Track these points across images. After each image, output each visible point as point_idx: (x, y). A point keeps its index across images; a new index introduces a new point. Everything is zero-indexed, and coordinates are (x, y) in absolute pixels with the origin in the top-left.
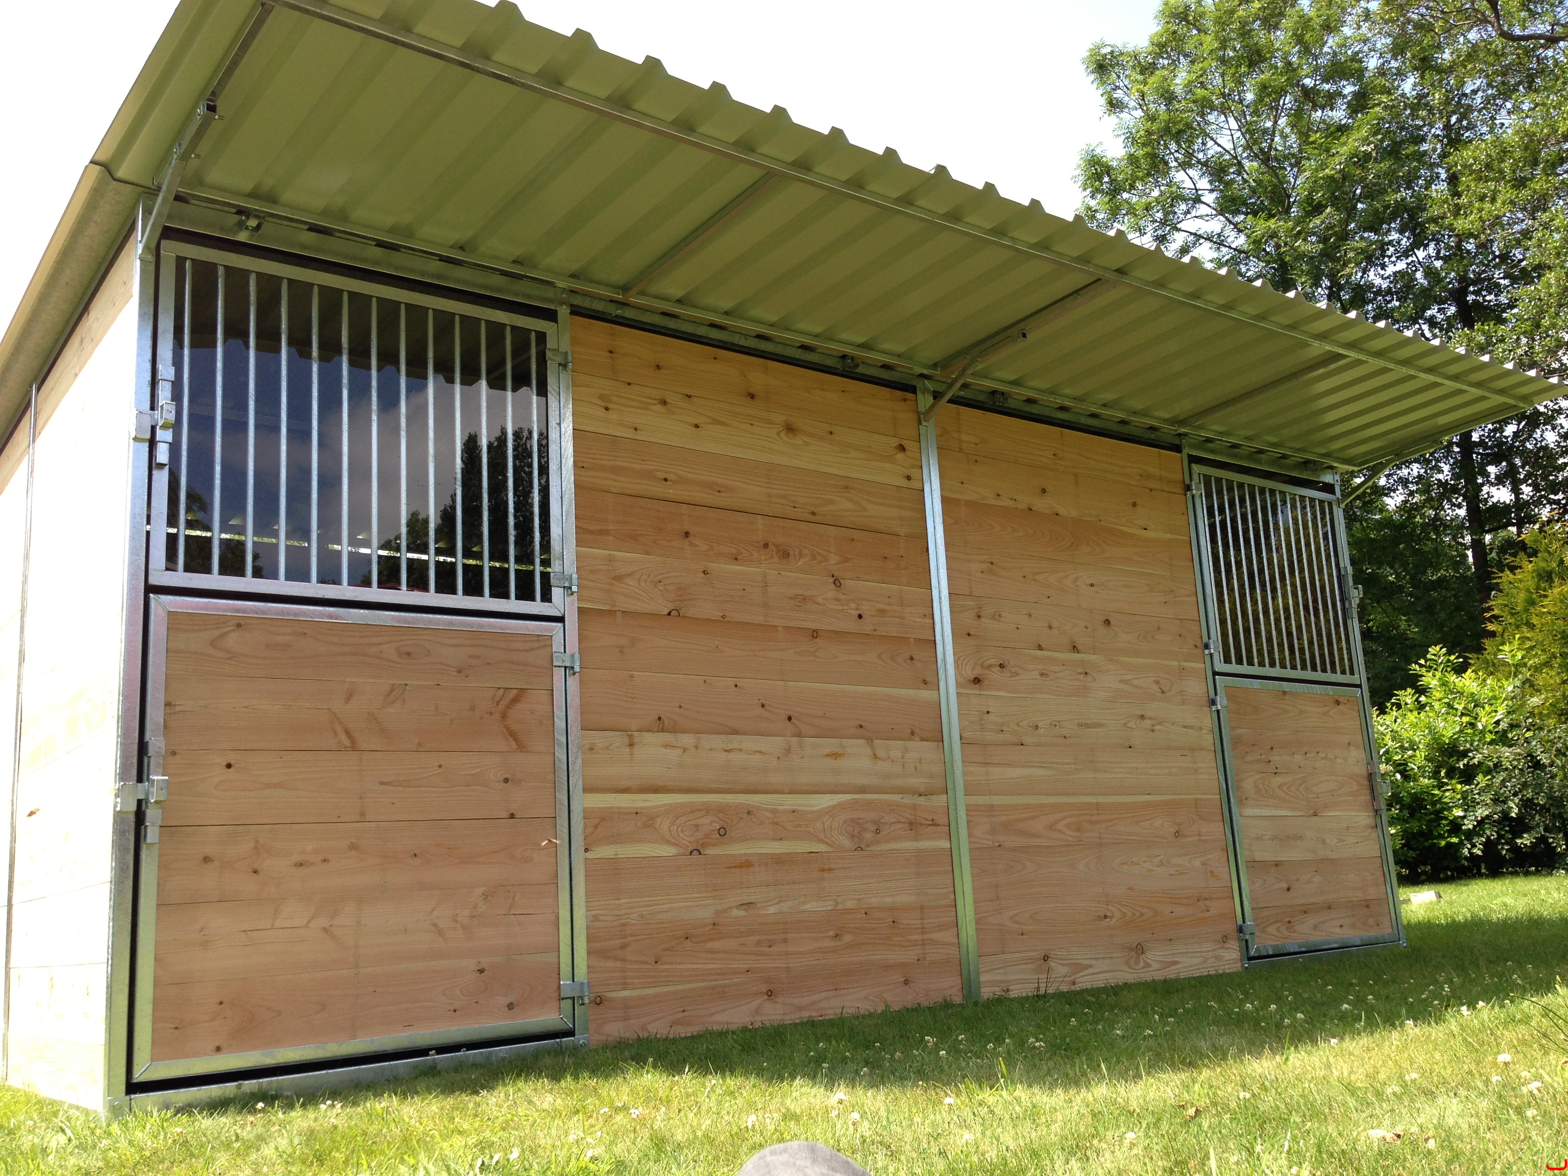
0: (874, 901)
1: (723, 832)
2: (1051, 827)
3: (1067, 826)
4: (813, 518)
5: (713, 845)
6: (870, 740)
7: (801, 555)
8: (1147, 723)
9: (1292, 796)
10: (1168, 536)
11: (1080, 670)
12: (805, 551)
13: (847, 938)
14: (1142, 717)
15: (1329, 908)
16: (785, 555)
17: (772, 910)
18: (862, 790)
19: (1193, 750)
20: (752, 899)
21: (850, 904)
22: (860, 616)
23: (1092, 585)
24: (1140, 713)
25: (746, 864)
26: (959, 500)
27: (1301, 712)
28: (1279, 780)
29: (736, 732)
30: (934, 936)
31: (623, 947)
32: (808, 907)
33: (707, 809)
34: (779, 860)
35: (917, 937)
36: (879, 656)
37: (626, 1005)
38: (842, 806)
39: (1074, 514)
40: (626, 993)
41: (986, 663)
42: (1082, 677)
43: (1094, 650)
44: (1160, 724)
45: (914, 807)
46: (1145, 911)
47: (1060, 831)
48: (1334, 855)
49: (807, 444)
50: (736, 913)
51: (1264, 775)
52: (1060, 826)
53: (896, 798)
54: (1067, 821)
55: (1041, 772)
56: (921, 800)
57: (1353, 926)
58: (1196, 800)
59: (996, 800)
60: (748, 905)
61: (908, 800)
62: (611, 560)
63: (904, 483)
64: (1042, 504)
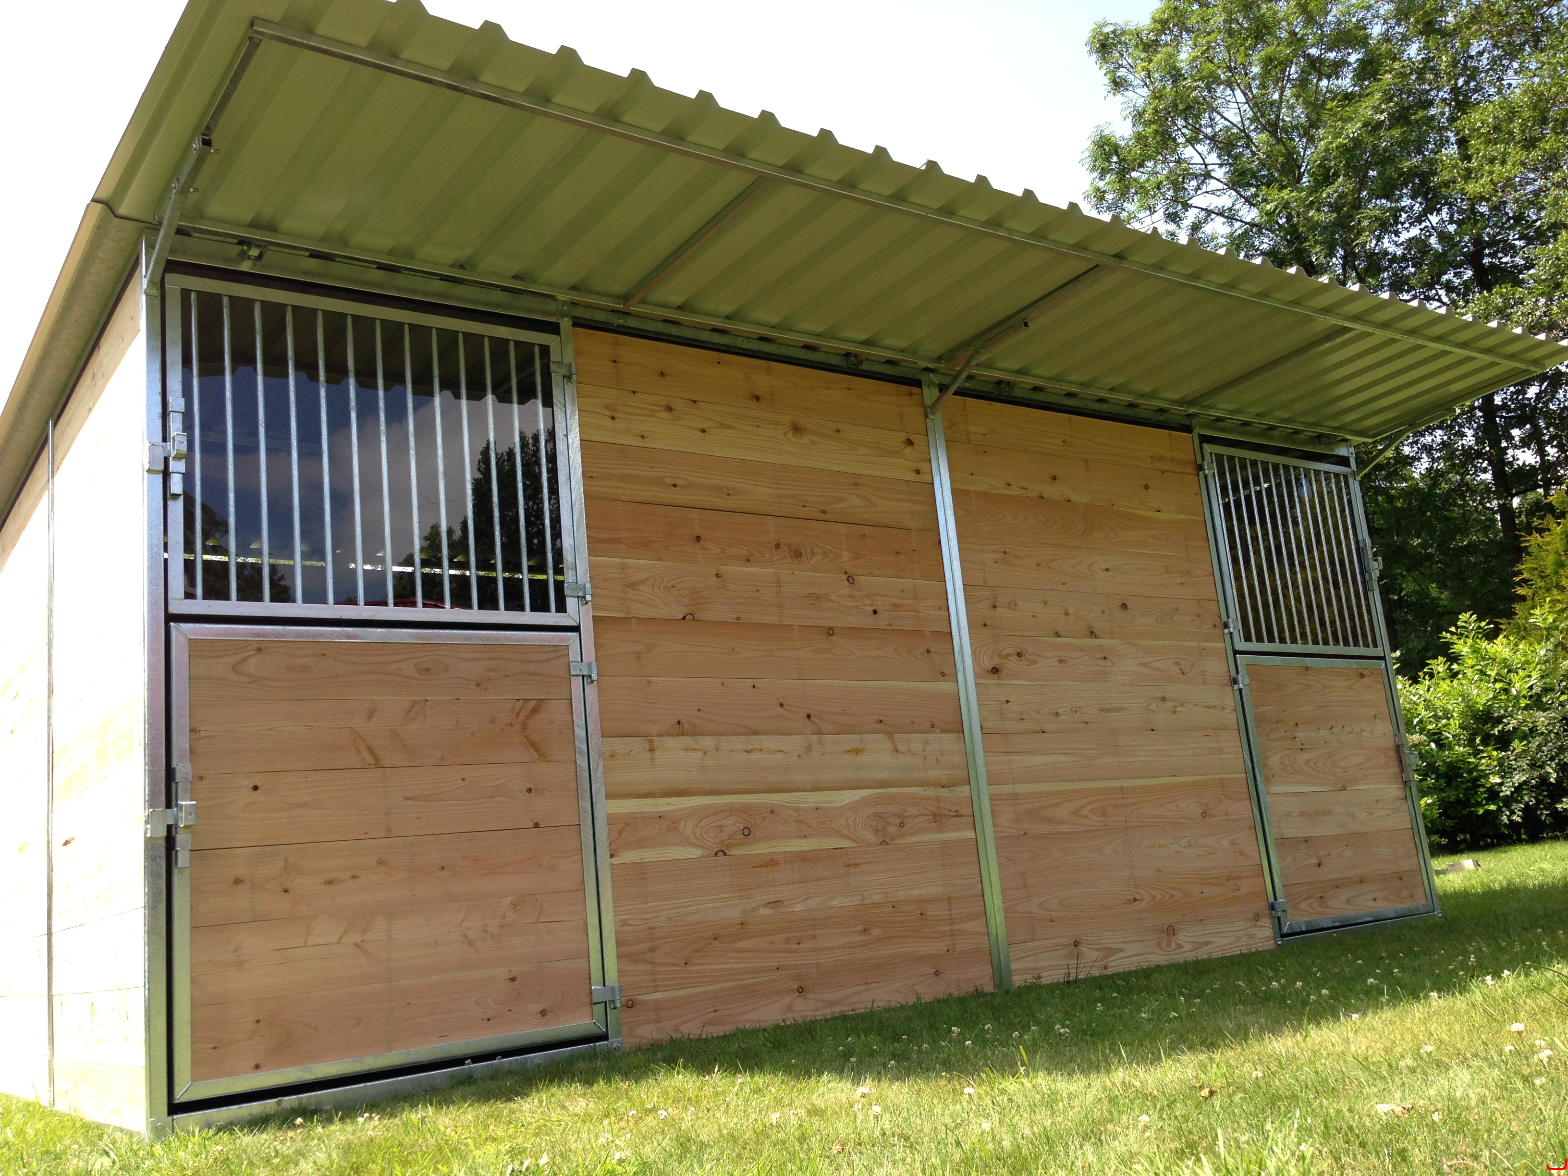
0: (901, 894)
1: (747, 832)
2: (1076, 813)
3: (1092, 811)
4: (822, 516)
5: (740, 845)
6: (890, 734)
7: (813, 554)
8: (1169, 705)
9: (1319, 772)
10: (1183, 517)
11: (1099, 656)
12: (817, 550)
13: (876, 932)
14: (1164, 699)
15: (1362, 881)
16: (798, 555)
17: (799, 907)
18: (883, 784)
19: (1215, 729)
20: (779, 896)
21: (877, 898)
22: (875, 612)
23: (1107, 570)
24: (1160, 695)
25: (771, 863)
26: (969, 491)
27: (1325, 687)
28: (1305, 756)
29: (755, 733)
30: (963, 926)
31: (653, 950)
32: (835, 902)
33: (731, 810)
34: (804, 857)
35: (947, 928)
36: (896, 651)
37: (658, 1007)
38: (865, 802)
39: (1086, 499)
40: (657, 996)
41: (1003, 653)
42: (1101, 662)
43: (1112, 635)
44: (1182, 705)
45: (938, 799)
46: (1175, 892)
47: (1086, 817)
48: (1363, 829)
49: (814, 443)
50: (763, 911)
51: (1289, 751)
52: (1085, 812)
53: (919, 790)
54: (1091, 806)
55: (1063, 758)
56: (945, 792)
57: (1386, 899)
58: (1221, 779)
59: (1020, 788)
60: (775, 903)
61: (931, 792)
62: (623, 567)
63: (912, 476)
64: (1052, 492)
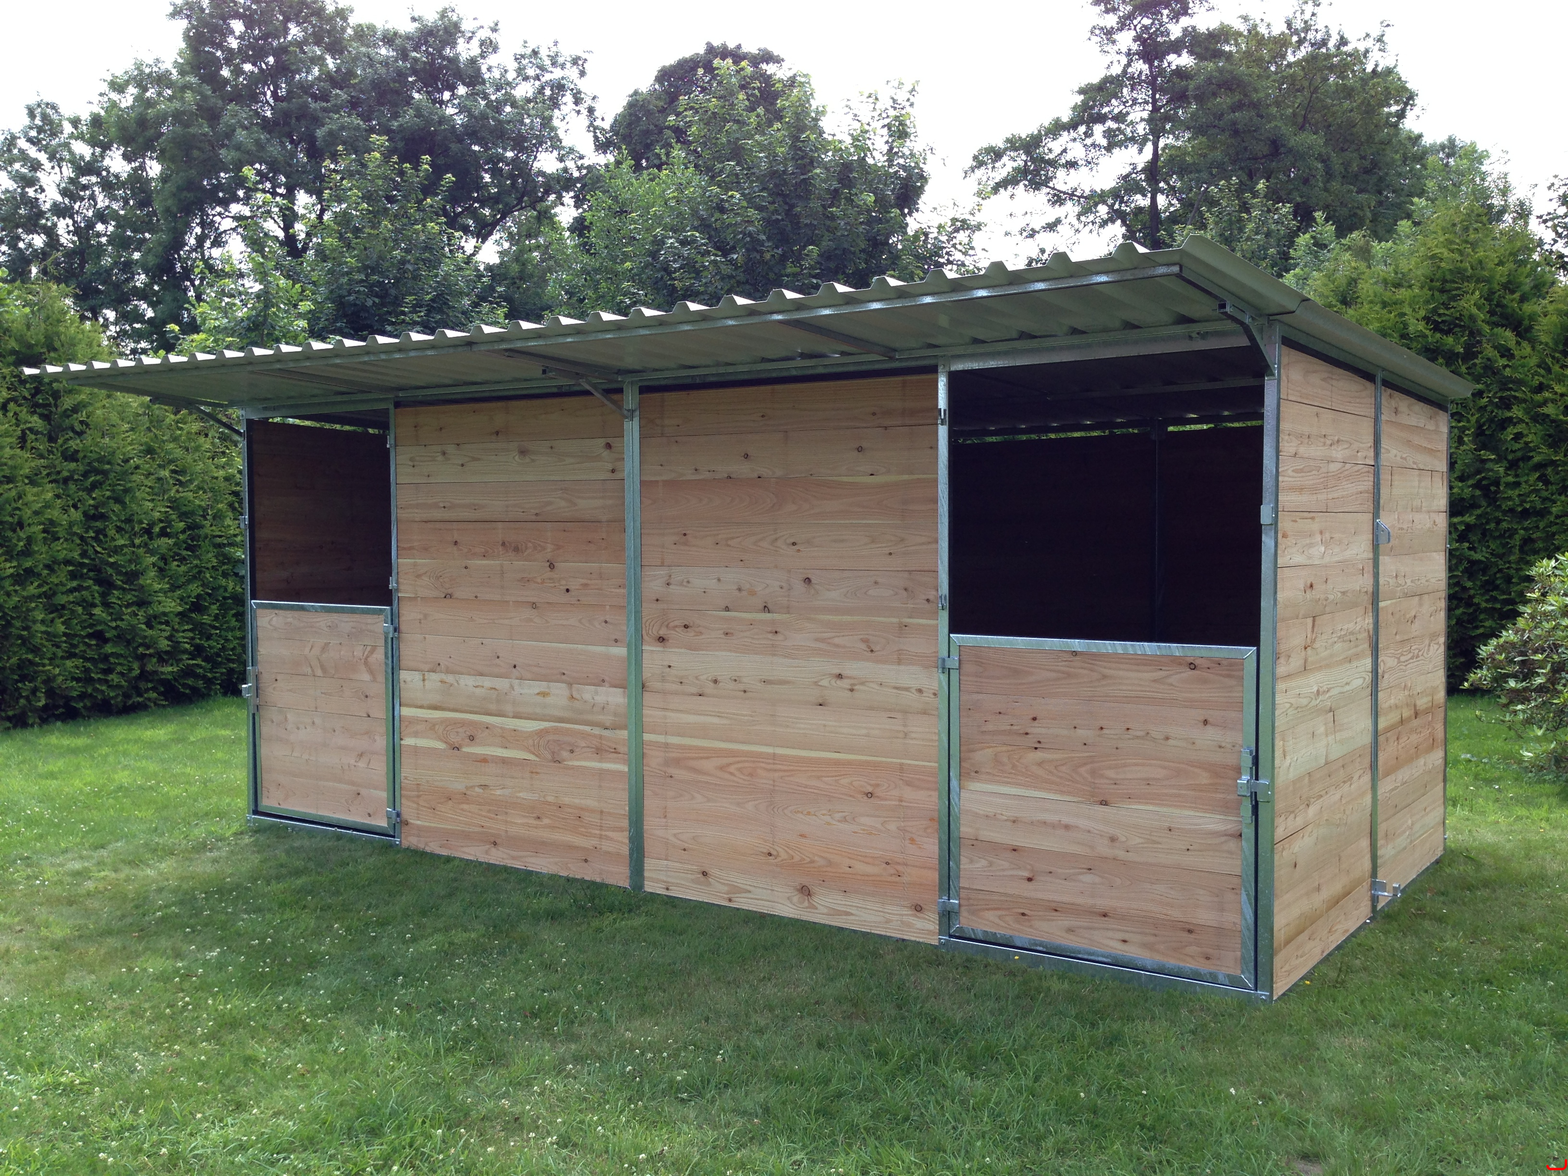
0: (567, 800)
1: (472, 738)
2: (721, 768)
3: (739, 770)
4: (539, 518)
5: (468, 746)
6: (570, 685)
7: (526, 548)
8: (845, 684)
11: (769, 629)
12: (530, 545)
13: (546, 821)
14: (840, 676)
16: (516, 549)
17: (498, 792)
18: (561, 720)
19: (905, 712)
20: (487, 783)
21: (550, 799)
22: (568, 590)
23: (794, 544)
24: (838, 672)
25: (484, 760)
28: (1039, 755)
29: (481, 675)
30: (610, 834)
31: (418, 796)
32: (521, 795)
33: (463, 723)
34: (504, 761)
35: (598, 832)
36: (580, 621)
37: (419, 828)
38: (546, 731)
40: (419, 822)
41: (672, 624)
42: (770, 636)
43: (788, 610)
44: (862, 684)
45: (601, 737)
46: (816, 858)
47: (731, 774)
48: (1131, 857)
49: (533, 461)
50: (477, 789)
51: (1010, 748)
52: (732, 769)
53: (587, 728)
54: (740, 765)
55: (716, 720)
56: (606, 733)
58: (901, 764)
59: (674, 740)
60: (484, 786)
61: (597, 731)
62: (415, 565)
63: (609, 475)
64: (743, 469)
